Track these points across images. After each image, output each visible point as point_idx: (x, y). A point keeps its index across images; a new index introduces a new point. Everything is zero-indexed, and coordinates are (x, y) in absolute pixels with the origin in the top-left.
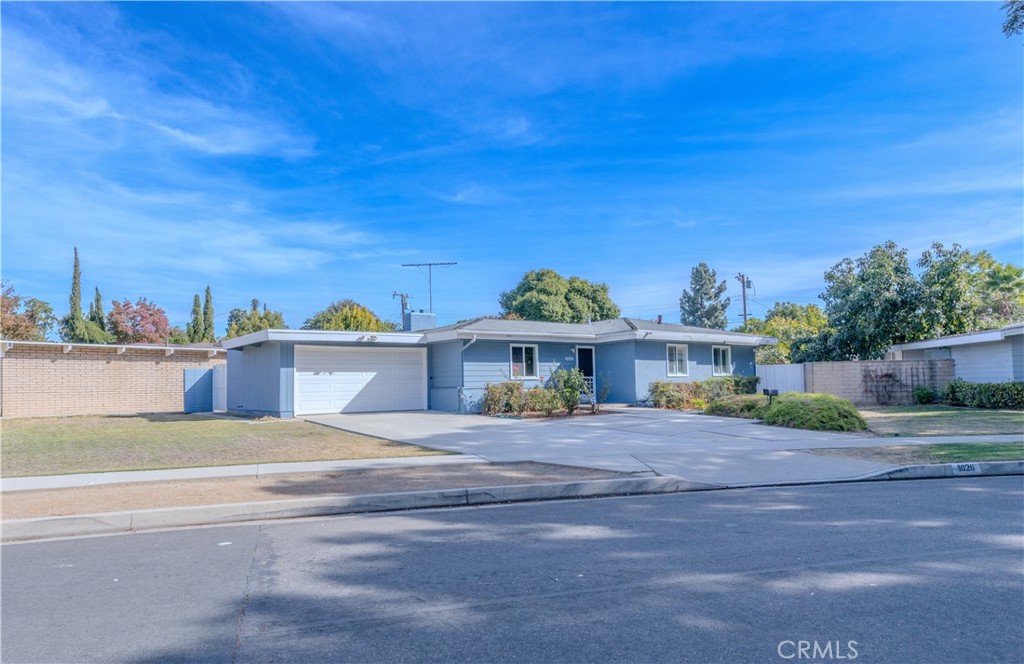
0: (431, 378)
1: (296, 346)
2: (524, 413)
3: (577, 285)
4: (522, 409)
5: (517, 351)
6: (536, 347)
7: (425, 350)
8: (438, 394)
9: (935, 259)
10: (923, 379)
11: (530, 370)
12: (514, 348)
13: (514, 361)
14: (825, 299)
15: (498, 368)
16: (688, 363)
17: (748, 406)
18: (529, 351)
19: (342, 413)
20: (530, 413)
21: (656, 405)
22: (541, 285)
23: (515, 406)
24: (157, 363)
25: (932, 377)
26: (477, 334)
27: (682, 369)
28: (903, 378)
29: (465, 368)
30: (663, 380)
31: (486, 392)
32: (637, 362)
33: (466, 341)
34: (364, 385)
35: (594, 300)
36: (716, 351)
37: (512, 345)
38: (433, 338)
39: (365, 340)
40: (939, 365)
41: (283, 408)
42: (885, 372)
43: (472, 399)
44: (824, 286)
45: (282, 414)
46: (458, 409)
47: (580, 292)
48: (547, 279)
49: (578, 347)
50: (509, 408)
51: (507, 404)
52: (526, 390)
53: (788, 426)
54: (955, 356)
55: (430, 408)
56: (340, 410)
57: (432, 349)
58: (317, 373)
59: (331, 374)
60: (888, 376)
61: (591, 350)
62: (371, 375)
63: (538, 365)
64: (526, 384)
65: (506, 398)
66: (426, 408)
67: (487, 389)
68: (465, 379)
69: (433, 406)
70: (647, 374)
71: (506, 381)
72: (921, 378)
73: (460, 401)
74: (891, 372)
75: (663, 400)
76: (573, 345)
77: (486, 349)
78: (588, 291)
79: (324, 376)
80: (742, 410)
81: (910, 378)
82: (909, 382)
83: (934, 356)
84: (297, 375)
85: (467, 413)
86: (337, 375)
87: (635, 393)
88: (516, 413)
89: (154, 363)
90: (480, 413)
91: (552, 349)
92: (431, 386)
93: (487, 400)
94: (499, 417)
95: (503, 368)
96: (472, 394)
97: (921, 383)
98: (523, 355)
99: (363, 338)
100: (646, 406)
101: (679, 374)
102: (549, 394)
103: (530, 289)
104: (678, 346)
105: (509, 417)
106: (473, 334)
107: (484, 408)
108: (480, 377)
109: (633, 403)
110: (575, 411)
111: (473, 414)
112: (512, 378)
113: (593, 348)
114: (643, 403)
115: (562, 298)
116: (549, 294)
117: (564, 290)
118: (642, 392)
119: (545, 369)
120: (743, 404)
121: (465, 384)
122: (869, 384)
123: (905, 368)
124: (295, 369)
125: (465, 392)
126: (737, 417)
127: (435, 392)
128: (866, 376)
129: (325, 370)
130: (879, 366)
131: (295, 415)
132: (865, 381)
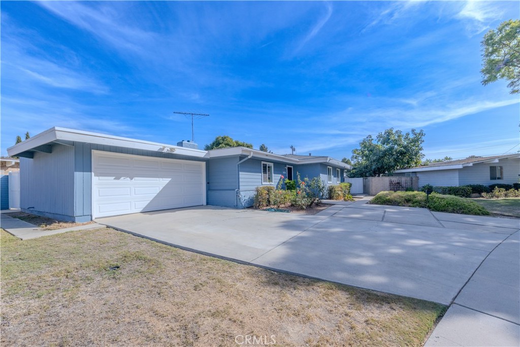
0: (208, 183)
1: (94, 152)
5: (265, 167)
6: (272, 165)
7: (204, 164)
8: (216, 195)
11: (270, 179)
12: (263, 164)
13: (263, 173)
16: (332, 177)
18: (269, 166)
19: (142, 212)
23: (272, 202)
25: (412, 184)
26: (254, 152)
27: (330, 179)
29: (240, 176)
32: (321, 174)
33: (243, 157)
34: (161, 188)
36: (337, 171)
37: (263, 162)
39: (165, 151)
40: (414, 179)
41: (78, 211)
42: (397, 182)
43: (245, 198)
46: (236, 205)
49: (288, 166)
50: (269, 203)
51: (268, 201)
54: (418, 175)
55: (207, 204)
56: (140, 210)
58: (118, 178)
59: (132, 179)
61: (291, 168)
62: (167, 181)
63: (273, 175)
65: (267, 196)
66: (205, 203)
67: (258, 191)
68: (241, 184)
69: (210, 203)
71: (260, 185)
72: (408, 184)
74: (399, 181)
76: (286, 164)
77: (251, 164)
79: (125, 181)
81: (405, 184)
83: (412, 176)
84: (95, 179)
86: (138, 180)
90: (248, 208)
91: (278, 166)
92: (209, 189)
93: (257, 198)
95: (259, 177)
96: (245, 194)
98: (267, 170)
99: (163, 149)
104: (330, 168)
105: (277, 210)
106: (250, 152)
107: (256, 204)
108: (252, 183)
112: (263, 184)
113: (293, 167)
119: (276, 178)
121: (241, 188)
122: (392, 186)
123: (403, 180)
124: (93, 174)
125: (242, 194)
126: (404, 206)
127: (212, 193)
128: (391, 183)
129: (126, 175)
130: (395, 179)
131: (93, 218)
132: (390, 185)
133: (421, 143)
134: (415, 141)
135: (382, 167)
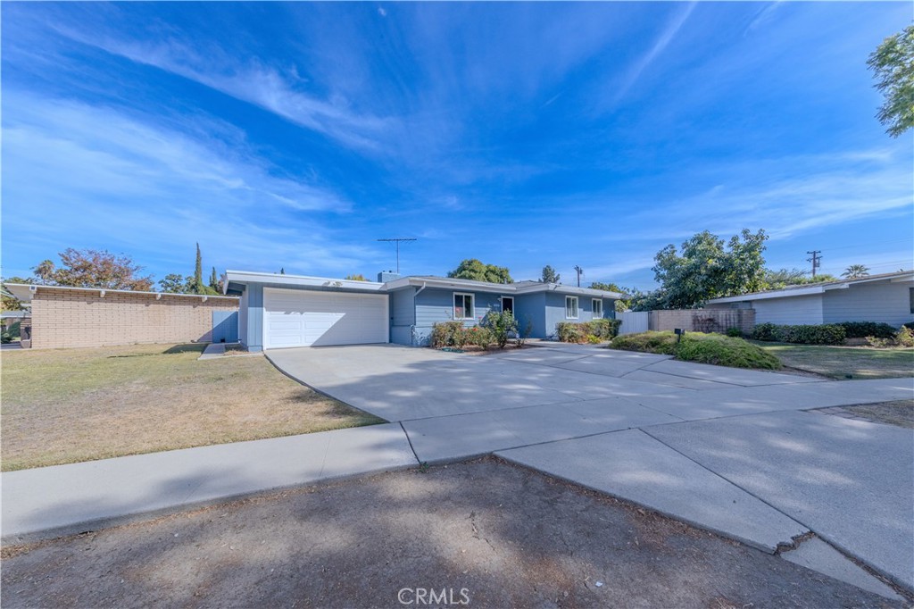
0: (392, 318)
1: (265, 289)
2: (465, 347)
3: (491, 268)
4: (462, 343)
5: (459, 299)
6: (473, 295)
7: (387, 297)
8: (396, 331)
9: (742, 241)
10: (734, 322)
11: (468, 313)
12: (456, 296)
13: (456, 306)
14: (656, 271)
15: (443, 311)
16: (579, 310)
17: (651, 343)
18: (468, 298)
19: (312, 347)
20: (469, 346)
21: (561, 339)
22: (471, 267)
23: (457, 341)
24: (194, 307)
25: (740, 321)
26: (427, 282)
27: (574, 314)
28: (720, 321)
29: (417, 310)
30: (563, 321)
31: (434, 329)
32: (547, 308)
33: (418, 288)
34: (334, 323)
35: (501, 277)
36: (594, 301)
37: (455, 293)
38: (391, 286)
39: (331, 285)
40: (745, 312)
41: (250, 342)
42: (708, 317)
43: (423, 335)
44: (654, 263)
45: (249, 348)
46: (411, 343)
47: (493, 272)
48: (474, 264)
49: (502, 297)
50: (452, 342)
51: (450, 340)
52: (466, 328)
53: (711, 363)
54: (755, 306)
55: (391, 341)
56: (311, 344)
57: (393, 295)
58: (288, 313)
59: (301, 313)
60: (710, 320)
61: (511, 300)
62: (340, 316)
63: (474, 309)
64: (466, 324)
65: (450, 334)
66: (387, 341)
67: (434, 327)
68: (417, 319)
69: (393, 341)
70: (554, 317)
71: (450, 320)
72: (732, 321)
73: (413, 336)
74: (712, 317)
75: (567, 336)
76: (499, 295)
77: (433, 295)
78: (498, 272)
79: (295, 316)
80: (647, 346)
81: (724, 322)
82: (724, 324)
83: (742, 307)
84: (266, 314)
85: (418, 346)
86: (308, 315)
87: (545, 331)
88: (458, 347)
89: (192, 307)
90: (428, 347)
91: (485, 298)
92: (392, 325)
93: (434, 335)
94: (443, 350)
95: (448, 311)
96: (422, 330)
97: (732, 325)
98: (463, 302)
99: (329, 283)
100: (552, 340)
101: (573, 318)
102: (485, 331)
103: (464, 270)
104: (572, 297)
105: (452, 351)
106: (423, 282)
107: (432, 343)
108: (428, 318)
109: (544, 338)
110: (507, 345)
111: (424, 347)
112: (455, 318)
113: (513, 298)
114: (550, 338)
115: (483, 275)
116: (476, 272)
117: (484, 270)
118: (550, 329)
119: (479, 313)
120: (647, 341)
121: (417, 323)
122: (697, 325)
123: (722, 315)
124: (264, 309)
125: (417, 330)
126: (645, 352)
127: (394, 329)
128: (696, 320)
129: (296, 310)
130: (703, 313)
131: (265, 348)
132: (694, 323)
133: (760, 252)
134: (750, 249)
135: (683, 294)
